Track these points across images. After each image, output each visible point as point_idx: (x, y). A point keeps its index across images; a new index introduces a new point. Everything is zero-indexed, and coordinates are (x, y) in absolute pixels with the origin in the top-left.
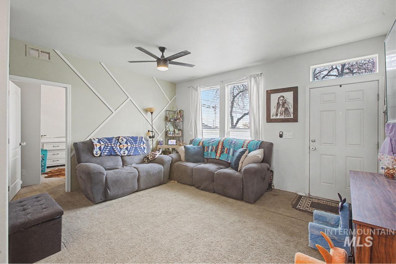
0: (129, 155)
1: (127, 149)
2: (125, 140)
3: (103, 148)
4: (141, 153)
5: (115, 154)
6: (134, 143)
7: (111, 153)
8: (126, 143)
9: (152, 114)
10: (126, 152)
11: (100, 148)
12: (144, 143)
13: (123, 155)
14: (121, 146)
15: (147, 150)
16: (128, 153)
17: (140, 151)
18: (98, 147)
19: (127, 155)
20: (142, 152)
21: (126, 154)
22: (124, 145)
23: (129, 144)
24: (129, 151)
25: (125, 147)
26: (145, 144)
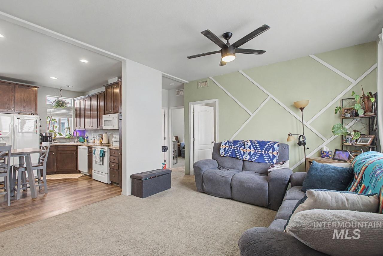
0: (250, 160)
1: (249, 153)
2: (250, 144)
3: (227, 150)
4: (267, 162)
5: (236, 157)
6: (258, 148)
7: (232, 155)
8: (250, 147)
9: (302, 111)
10: (248, 157)
11: (225, 149)
12: (275, 150)
13: (244, 159)
14: (244, 150)
15: (277, 160)
16: (250, 159)
17: (266, 159)
18: (224, 148)
19: (248, 161)
20: (269, 161)
21: (247, 159)
22: (247, 150)
23: (252, 149)
24: (251, 157)
25: (248, 152)
26: (275, 152)
